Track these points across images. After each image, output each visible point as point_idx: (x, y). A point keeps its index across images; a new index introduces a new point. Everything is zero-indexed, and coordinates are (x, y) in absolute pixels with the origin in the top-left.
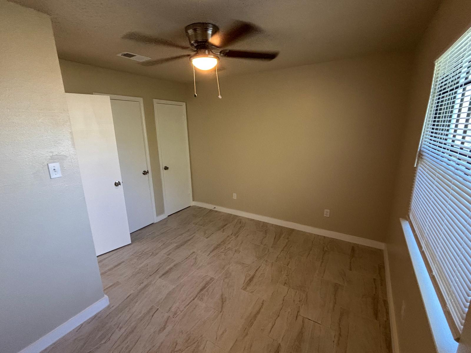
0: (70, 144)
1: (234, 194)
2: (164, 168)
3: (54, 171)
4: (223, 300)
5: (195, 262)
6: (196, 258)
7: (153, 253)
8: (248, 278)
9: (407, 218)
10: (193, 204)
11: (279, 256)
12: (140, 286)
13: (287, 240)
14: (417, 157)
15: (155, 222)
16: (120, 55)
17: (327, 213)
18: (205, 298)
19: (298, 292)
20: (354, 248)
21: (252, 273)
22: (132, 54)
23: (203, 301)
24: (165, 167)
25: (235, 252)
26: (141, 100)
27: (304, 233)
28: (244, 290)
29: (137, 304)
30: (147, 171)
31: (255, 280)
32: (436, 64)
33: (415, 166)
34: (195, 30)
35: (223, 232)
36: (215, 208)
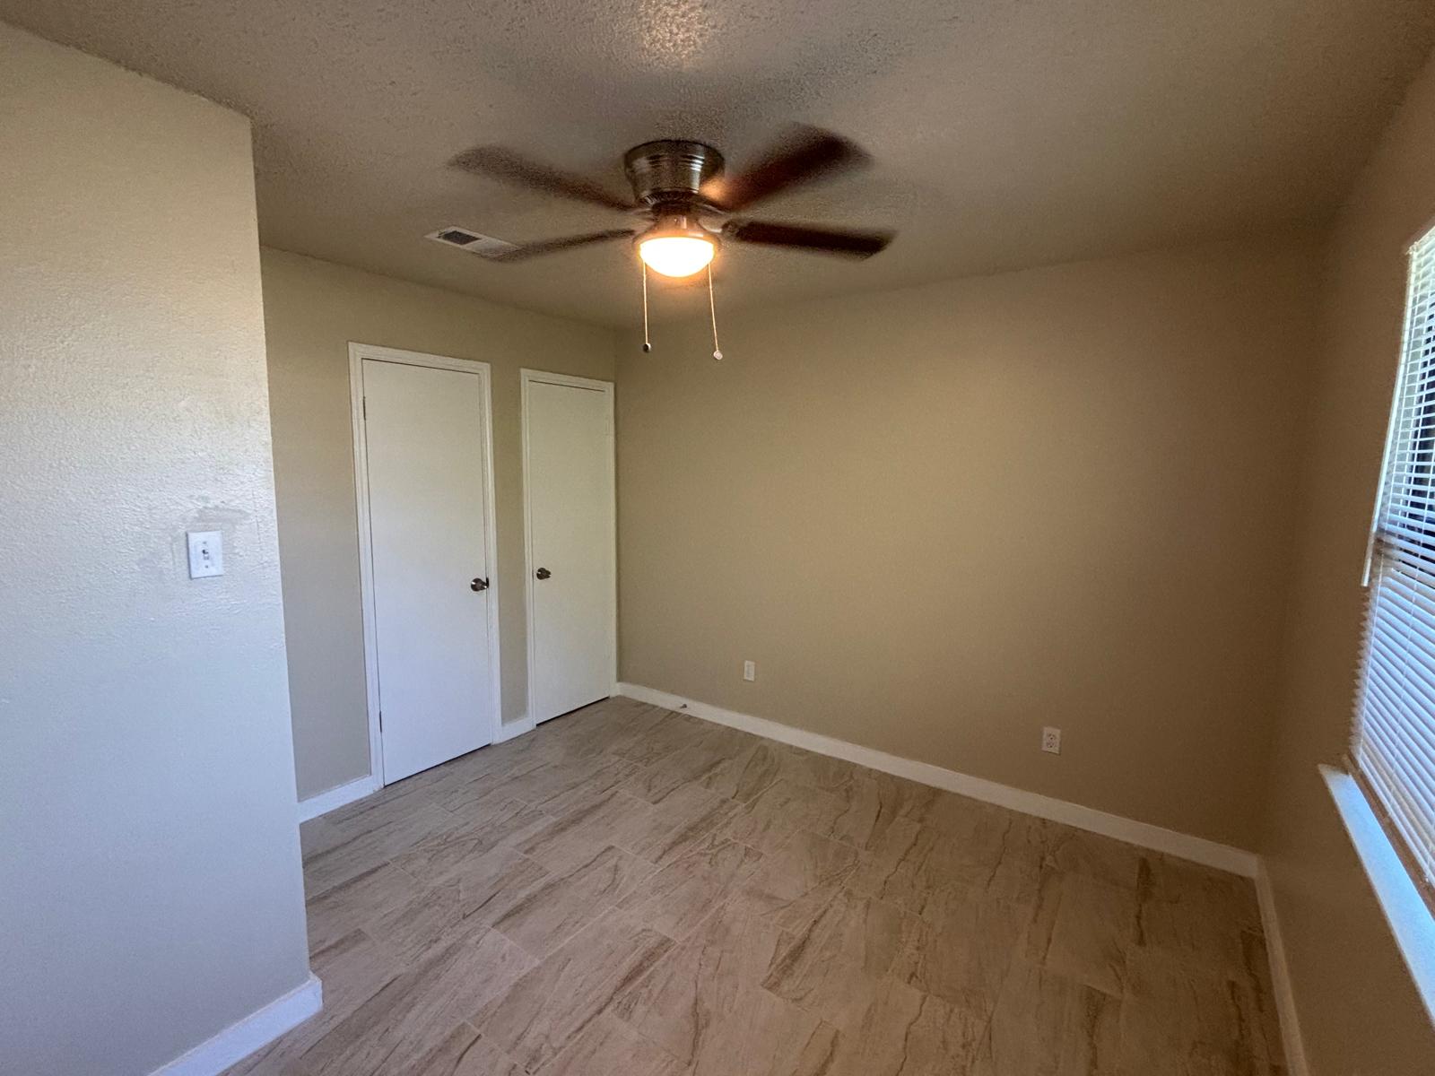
0: (261, 478)
1: (747, 663)
2: (538, 575)
3: (202, 557)
4: (698, 1020)
5: (613, 881)
6: (616, 868)
7: (480, 842)
8: (784, 952)
9: (1347, 764)
10: (616, 689)
11: (890, 878)
12: (430, 951)
13: (918, 826)
14: (1370, 553)
15: (497, 740)
16: (434, 236)
17: (1052, 738)
18: (640, 1010)
19: (956, 1010)
20: (1148, 867)
21: (798, 930)
22: (468, 233)
23: (632, 1020)
24: (539, 571)
25: (745, 855)
26: (485, 369)
27: (973, 805)
28: (770, 989)
29: (411, 1016)
30: (485, 581)
31: (810, 955)
32: (1415, 255)
33: (1365, 584)
34: (655, 160)
35: (708, 786)
36: (685, 706)
